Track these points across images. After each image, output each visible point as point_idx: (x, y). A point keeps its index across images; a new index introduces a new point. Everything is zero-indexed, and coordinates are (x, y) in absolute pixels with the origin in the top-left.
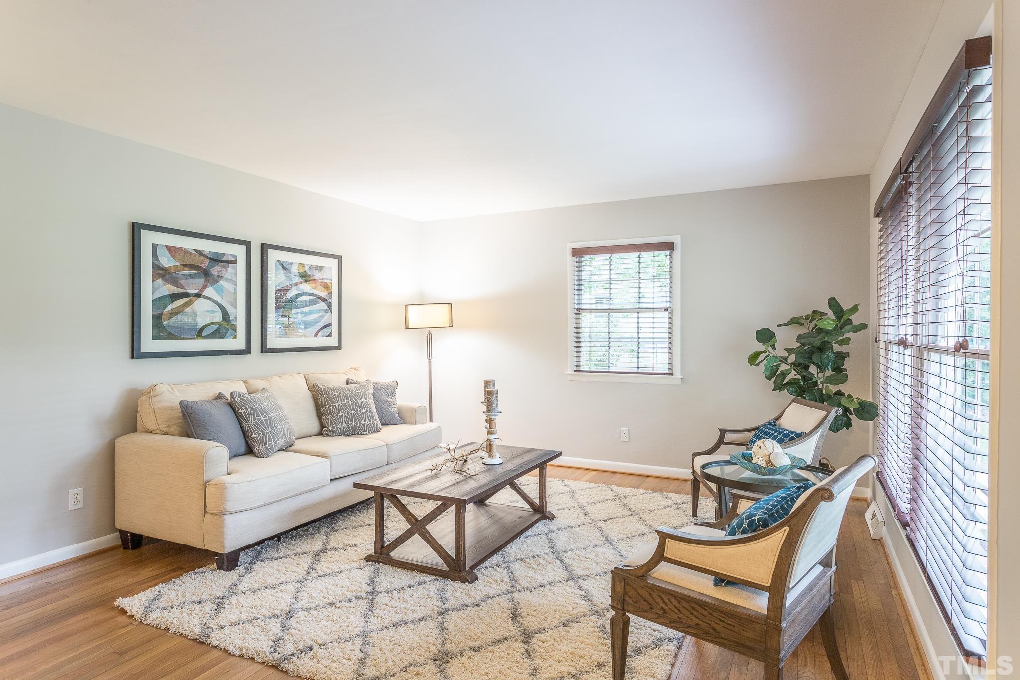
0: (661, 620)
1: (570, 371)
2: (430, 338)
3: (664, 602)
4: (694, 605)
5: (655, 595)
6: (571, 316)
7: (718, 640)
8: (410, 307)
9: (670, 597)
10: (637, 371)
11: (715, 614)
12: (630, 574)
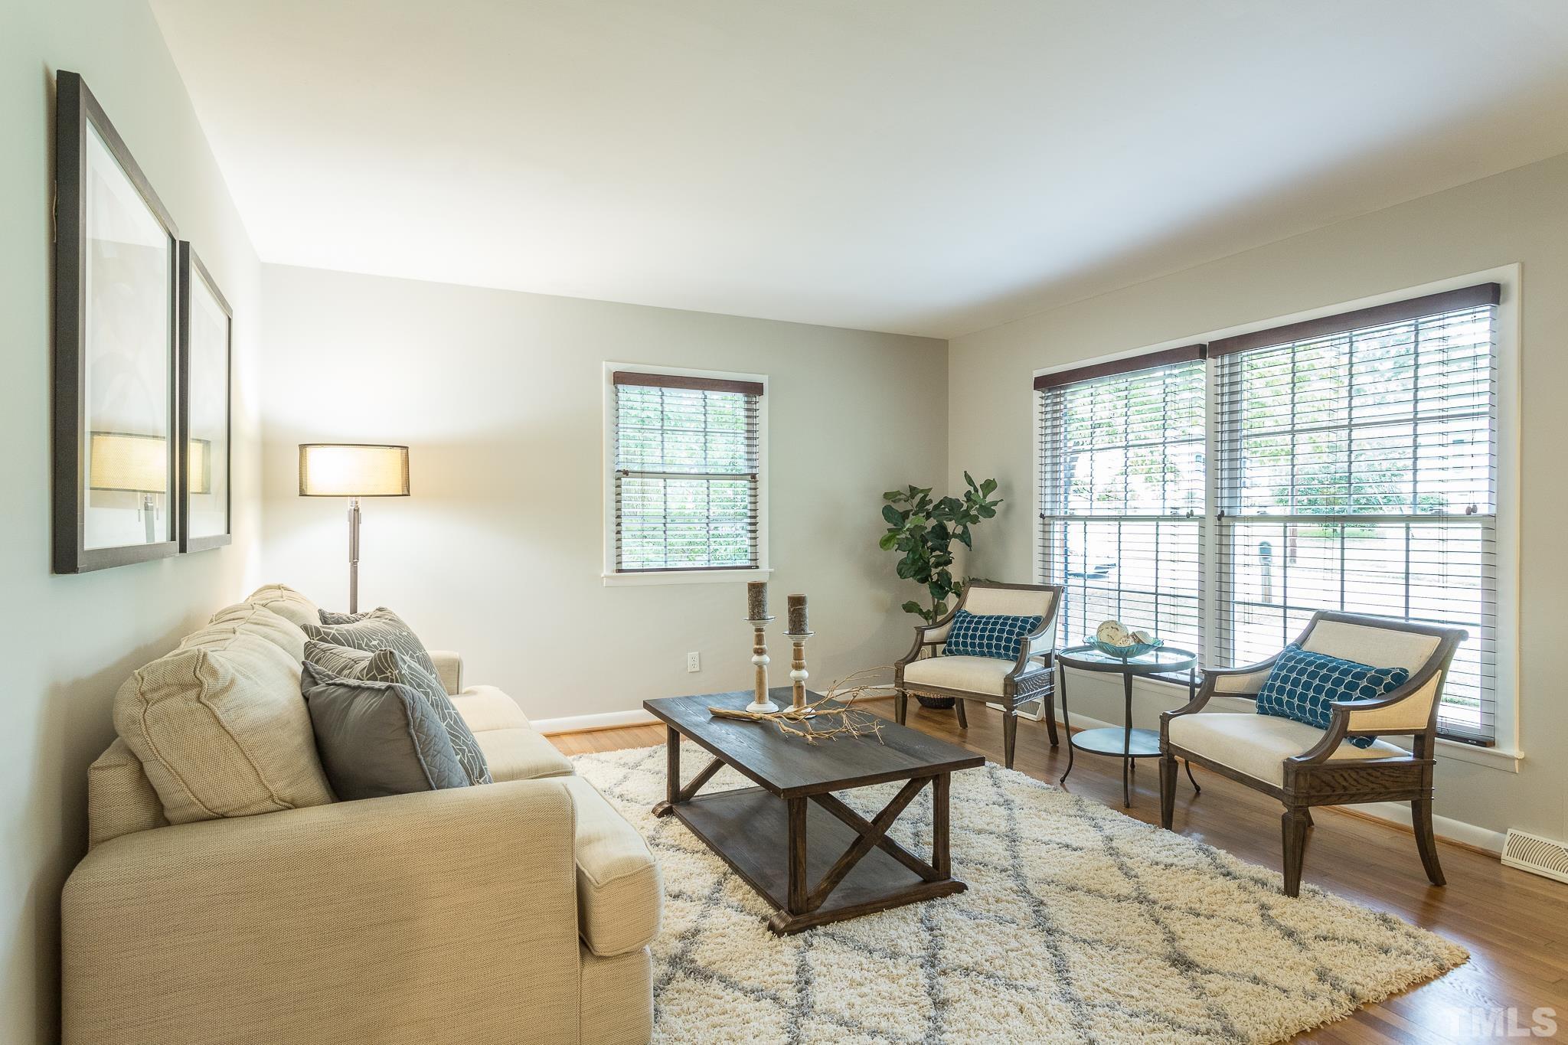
0: (1345, 798)
1: (607, 570)
2: (355, 517)
3: (1345, 779)
4: (1370, 771)
5: (1336, 775)
6: (608, 483)
7: (1389, 796)
8: (309, 449)
9: (1349, 771)
10: (707, 566)
11: (1386, 772)
12: (1314, 763)
